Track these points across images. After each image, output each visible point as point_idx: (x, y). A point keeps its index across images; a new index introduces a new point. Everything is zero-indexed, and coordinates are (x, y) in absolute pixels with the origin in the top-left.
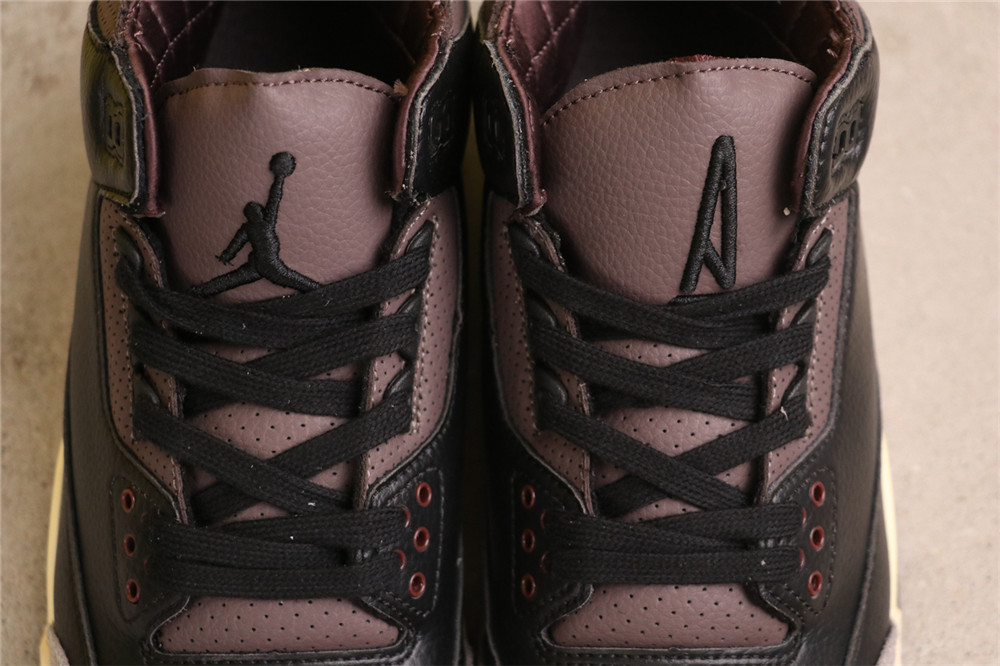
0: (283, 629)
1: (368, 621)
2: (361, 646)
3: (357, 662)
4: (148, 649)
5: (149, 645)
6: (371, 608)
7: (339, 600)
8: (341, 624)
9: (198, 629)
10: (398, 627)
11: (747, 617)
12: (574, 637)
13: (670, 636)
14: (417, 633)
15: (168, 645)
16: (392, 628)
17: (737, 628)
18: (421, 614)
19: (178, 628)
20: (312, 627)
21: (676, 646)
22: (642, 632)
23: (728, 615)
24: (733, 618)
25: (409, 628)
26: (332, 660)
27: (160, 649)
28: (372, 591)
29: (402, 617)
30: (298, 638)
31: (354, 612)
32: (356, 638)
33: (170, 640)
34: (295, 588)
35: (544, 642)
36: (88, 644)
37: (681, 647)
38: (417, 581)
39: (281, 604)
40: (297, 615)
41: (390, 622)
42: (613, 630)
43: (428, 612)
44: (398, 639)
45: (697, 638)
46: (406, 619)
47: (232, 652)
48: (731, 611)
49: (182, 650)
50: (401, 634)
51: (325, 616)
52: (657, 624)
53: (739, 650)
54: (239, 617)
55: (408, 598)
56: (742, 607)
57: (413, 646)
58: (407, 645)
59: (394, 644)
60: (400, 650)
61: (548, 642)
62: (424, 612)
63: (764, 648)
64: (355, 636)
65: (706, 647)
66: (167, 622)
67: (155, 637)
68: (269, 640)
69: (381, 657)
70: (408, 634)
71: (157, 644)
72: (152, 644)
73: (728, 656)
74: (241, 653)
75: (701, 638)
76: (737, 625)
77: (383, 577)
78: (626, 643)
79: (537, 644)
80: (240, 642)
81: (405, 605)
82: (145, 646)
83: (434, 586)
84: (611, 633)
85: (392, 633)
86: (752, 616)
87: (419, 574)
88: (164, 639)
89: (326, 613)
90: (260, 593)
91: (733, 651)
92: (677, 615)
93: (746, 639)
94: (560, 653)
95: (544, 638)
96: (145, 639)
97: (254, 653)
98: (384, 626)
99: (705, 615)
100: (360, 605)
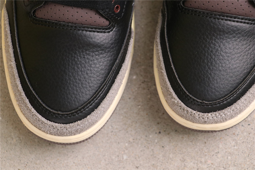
0: (72, 16)
1: (100, 18)
2: (96, 25)
3: (95, 30)
4: (31, 16)
5: (31, 15)
6: (101, 14)
7: (91, 10)
8: (91, 17)
9: (46, 12)
10: (109, 21)
11: (247, 7)
12: (191, 5)
13: (221, 9)
14: (115, 24)
15: (37, 15)
16: (107, 21)
17: (243, 10)
18: (117, 18)
19: (40, 11)
20: (82, 17)
21: (222, 13)
22: (212, 6)
23: (241, 5)
24: (242, 7)
25: (113, 22)
26: (87, 28)
27: (35, 16)
28: (102, 8)
29: (111, 18)
30: (77, 20)
31: (95, 14)
32: (95, 23)
33: (38, 14)
34: (77, 4)
35: (181, 5)
36: (14, 11)
37: (224, 13)
38: (117, 7)
39: (73, 8)
40: (77, 12)
41: (107, 19)
42: (203, 4)
43: (120, 18)
44: (109, 25)
45: (230, 11)
46: (112, 19)
47: (56, 21)
48: (242, 4)
49: (41, 18)
50: (110, 23)
51: (86, 14)
52: (218, 4)
53: (243, 17)
54: (59, 10)
55: (114, 12)
56: (246, 3)
57: (114, 28)
58: (112, 27)
59: (107, 26)
60: (109, 28)
61: (182, 6)
62: (118, 18)
63: (251, 18)
64: (95, 22)
65: (232, 14)
66: (37, 8)
67: (33, 12)
68: (68, 19)
69: (103, 30)
70: (112, 24)
71: (34, 14)
72: (32, 14)
73: (239, 18)
74: (59, 21)
75: (231, 11)
76: (243, 9)
77: (106, 4)
78: (207, 9)
79: (179, 6)
80: (59, 18)
81: (112, 14)
82: (30, 14)
83: (123, 10)
84: (203, 5)
85: (107, 23)
86: (249, 7)
87: (118, 5)
88: (36, 13)
89: (87, 13)
90: (66, 4)
91: (240, 17)
92: (224, 2)
93: (246, 14)
94: (186, 9)
95: (181, 4)
96: (30, 12)
97: (63, 22)
98: (105, 20)
99: (234, 4)
100: (98, 12)
